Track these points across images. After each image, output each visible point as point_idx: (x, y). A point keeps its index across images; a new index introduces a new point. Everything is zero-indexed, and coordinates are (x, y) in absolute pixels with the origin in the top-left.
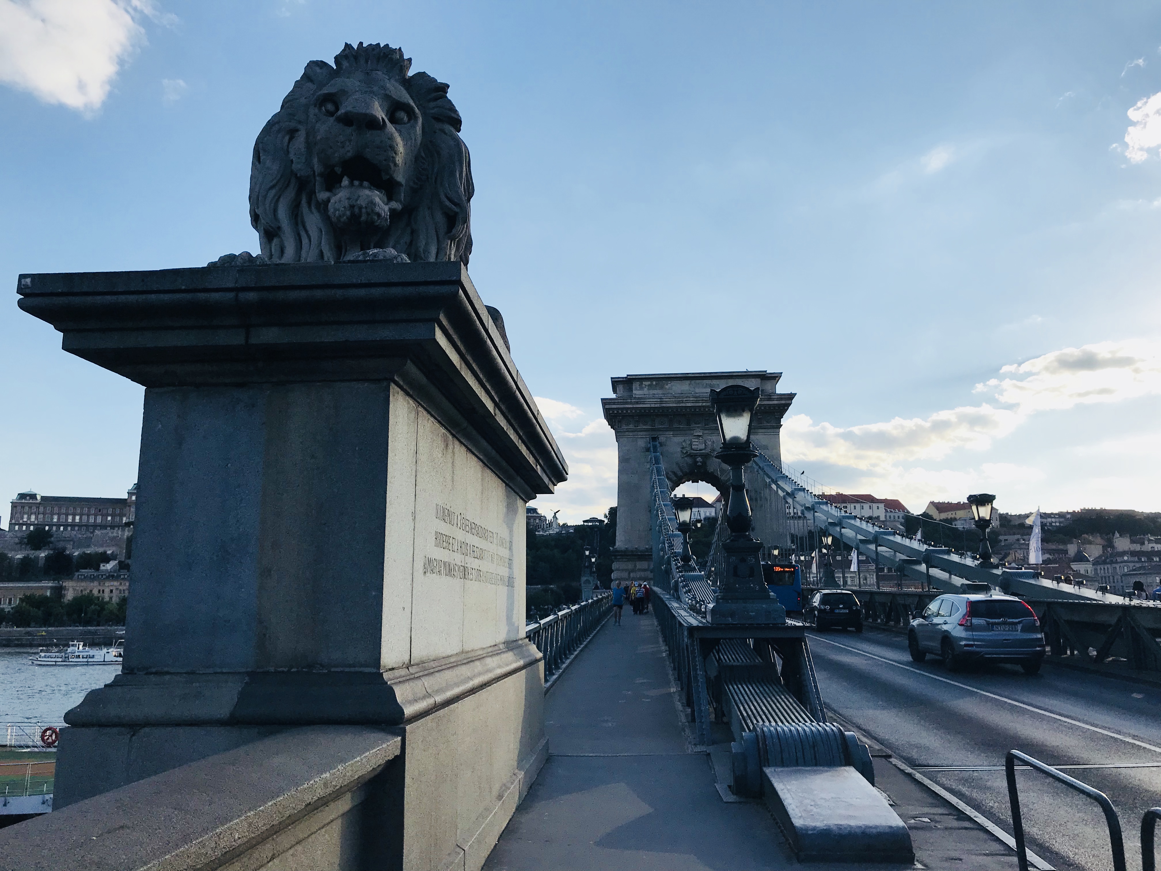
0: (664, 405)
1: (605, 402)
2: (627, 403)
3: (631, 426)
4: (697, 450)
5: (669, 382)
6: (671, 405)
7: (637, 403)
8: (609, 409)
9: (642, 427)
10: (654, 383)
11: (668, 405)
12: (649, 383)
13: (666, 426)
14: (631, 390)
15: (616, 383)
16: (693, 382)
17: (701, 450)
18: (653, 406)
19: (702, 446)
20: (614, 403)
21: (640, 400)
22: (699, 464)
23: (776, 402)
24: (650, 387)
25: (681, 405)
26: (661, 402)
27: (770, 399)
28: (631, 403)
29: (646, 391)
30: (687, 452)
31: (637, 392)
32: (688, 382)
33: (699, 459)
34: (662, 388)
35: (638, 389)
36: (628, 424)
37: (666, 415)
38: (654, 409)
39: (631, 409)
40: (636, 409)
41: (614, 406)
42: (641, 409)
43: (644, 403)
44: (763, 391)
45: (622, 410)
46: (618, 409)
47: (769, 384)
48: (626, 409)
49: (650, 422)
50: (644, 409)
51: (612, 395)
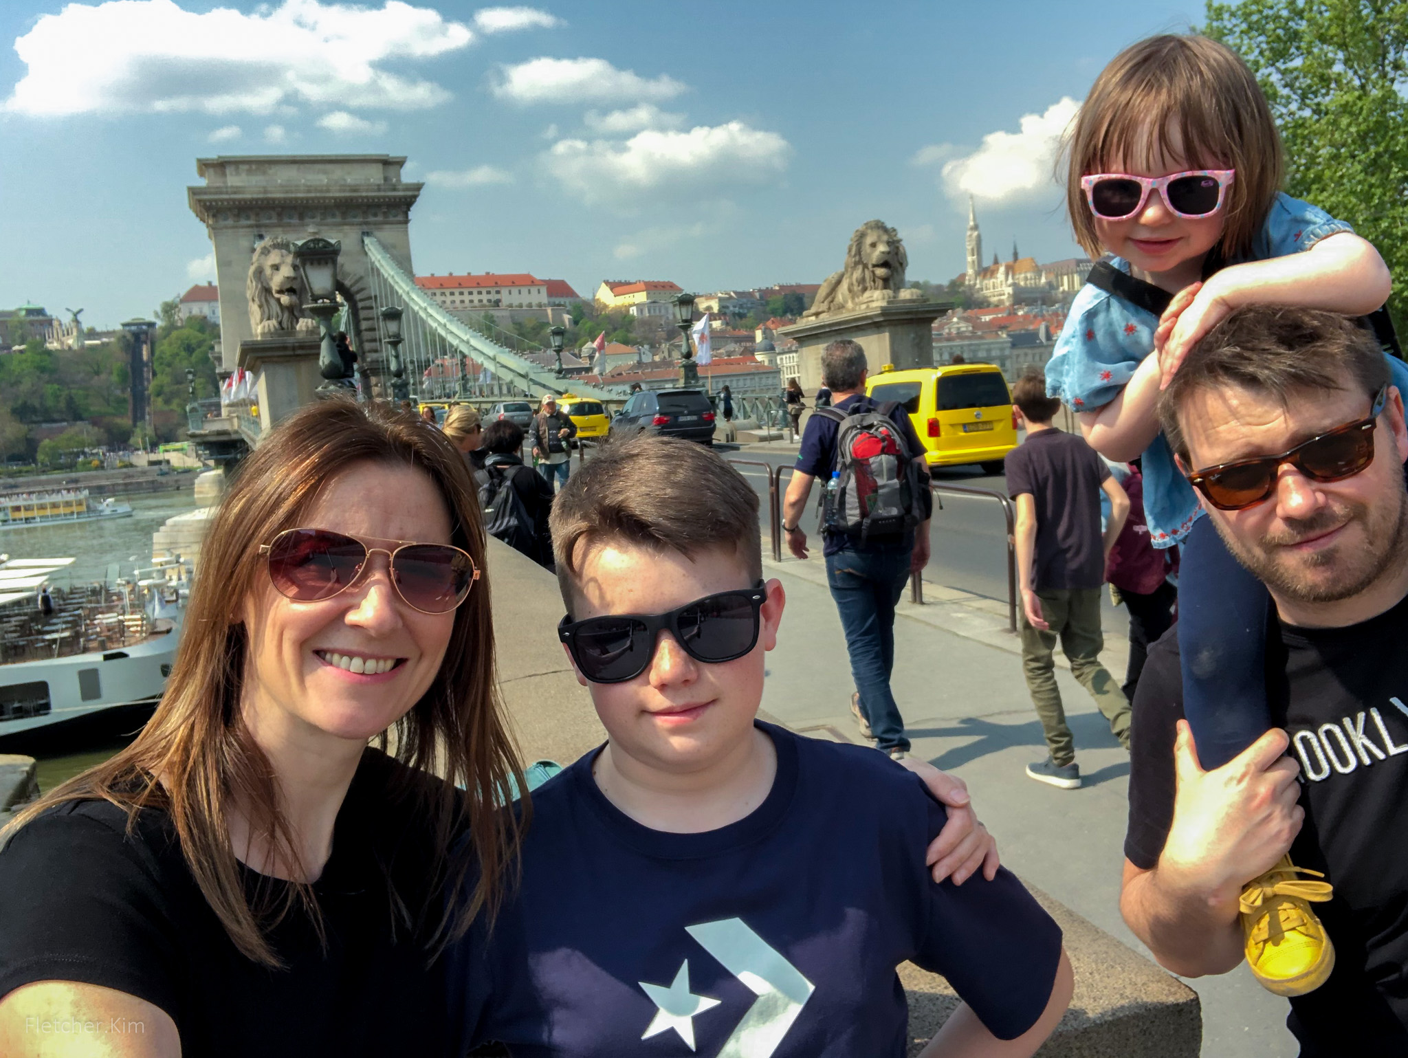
0: (269, 195)
1: (193, 191)
2: (221, 193)
3: (230, 222)
5: (273, 167)
6: (276, 196)
7: (235, 193)
8: (200, 201)
9: (244, 222)
10: (254, 167)
12: (248, 167)
13: (274, 221)
14: (224, 175)
15: (205, 166)
16: (301, 166)
18: (255, 196)
20: (205, 193)
21: (237, 190)
23: (401, 194)
24: (249, 172)
25: (291, 195)
26: (265, 192)
27: (394, 189)
28: (227, 193)
29: (244, 176)
31: (234, 180)
32: (295, 167)
34: (264, 173)
35: (234, 175)
36: (226, 219)
37: (273, 208)
38: (257, 200)
39: (227, 200)
40: (234, 200)
41: (205, 197)
42: (240, 201)
43: (243, 193)
44: (386, 179)
45: (216, 201)
46: (211, 201)
47: (391, 171)
48: (222, 200)
49: (253, 217)
50: (245, 200)
51: (202, 183)
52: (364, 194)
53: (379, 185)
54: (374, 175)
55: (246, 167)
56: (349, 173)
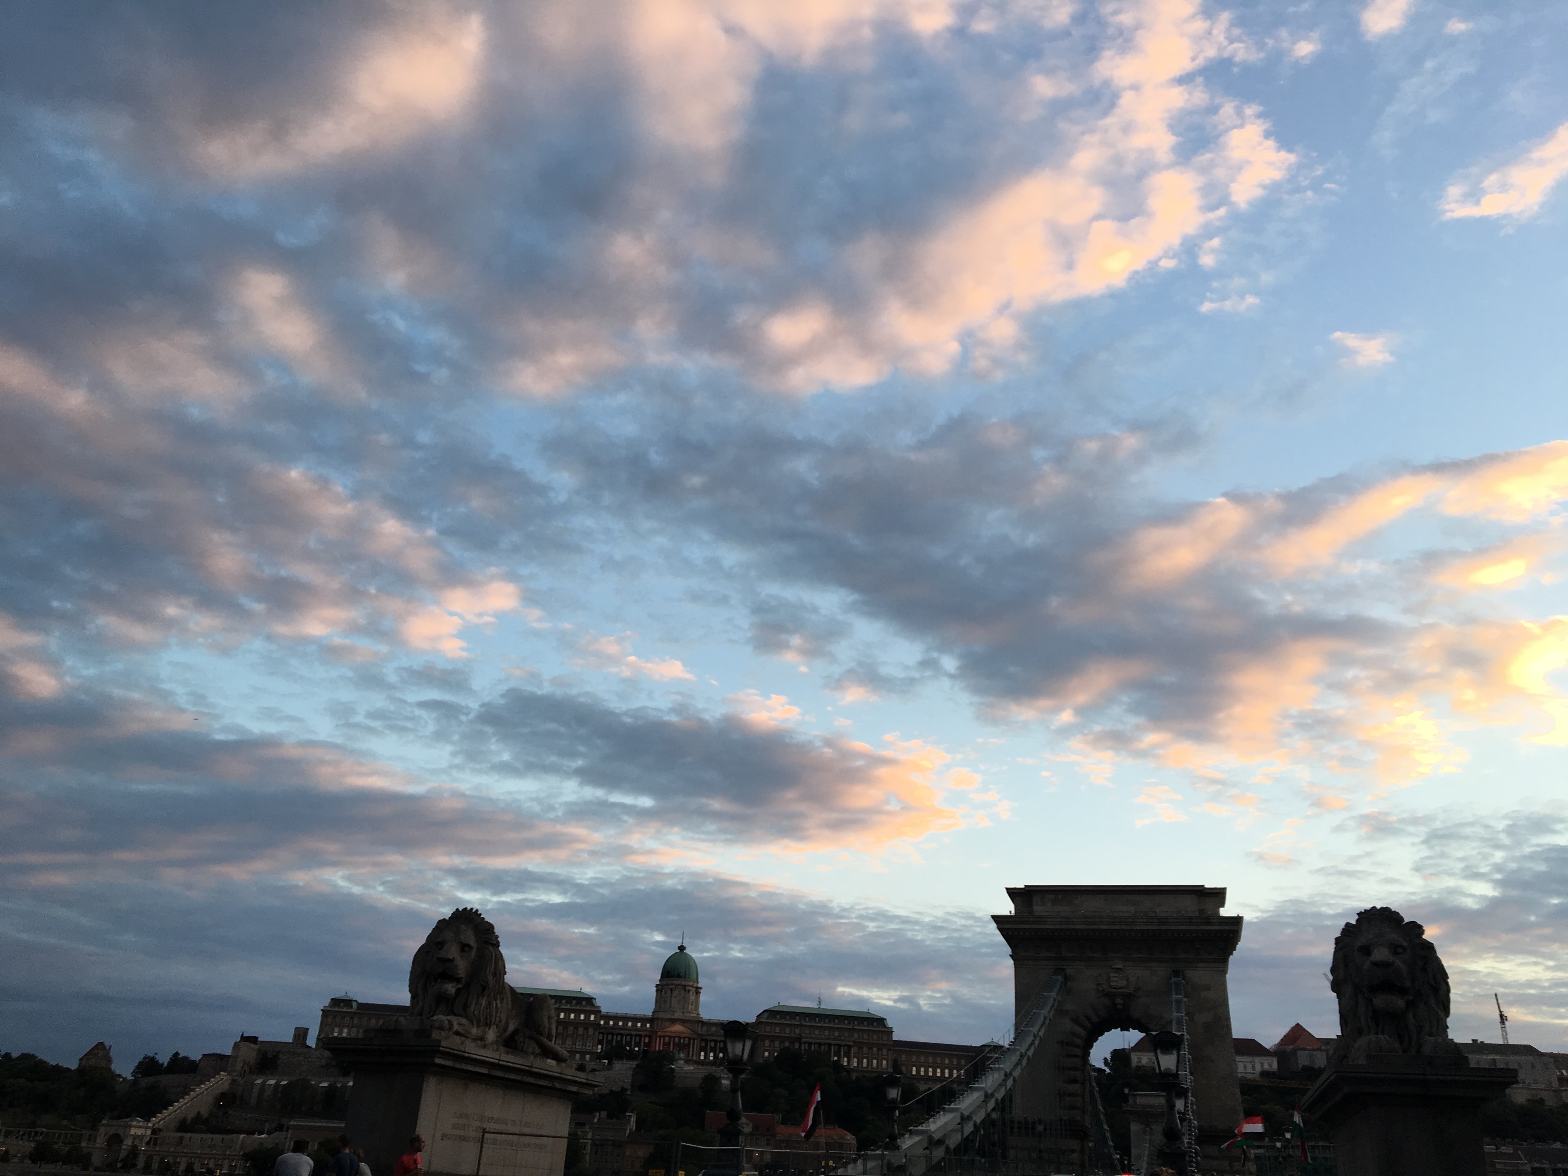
0: (1072, 927)
1: (998, 919)
3: (1032, 953)
4: (1117, 988)
5: (1079, 896)
6: (1079, 927)
7: (1038, 923)
9: (1044, 954)
10: (1060, 897)
11: (1077, 927)
12: (1053, 896)
13: (1076, 954)
14: (1031, 904)
15: (1016, 894)
16: (1110, 897)
17: (1121, 988)
18: (1057, 927)
19: (1123, 983)
20: (1010, 921)
21: (1041, 920)
22: (1119, 1007)
23: (1216, 928)
24: (1055, 903)
25: (1094, 927)
26: (1068, 922)
27: (1209, 923)
28: (1030, 923)
29: (1051, 906)
30: (1103, 990)
31: (1039, 909)
33: (1119, 1001)
34: (1068, 904)
35: (1040, 903)
36: (1025, 950)
37: (1076, 940)
38: (1059, 930)
41: (1009, 925)
42: (1042, 931)
43: (1047, 923)
44: (1201, 911)
45: (1018, 931)
46: (1013, 930)
47: (1210, 903)
49: (1054, 949)
52: (1173, 928)
53: (1190, 918)
54: (1189, 906)
55: (1052, 896)
56: (1160, 905)
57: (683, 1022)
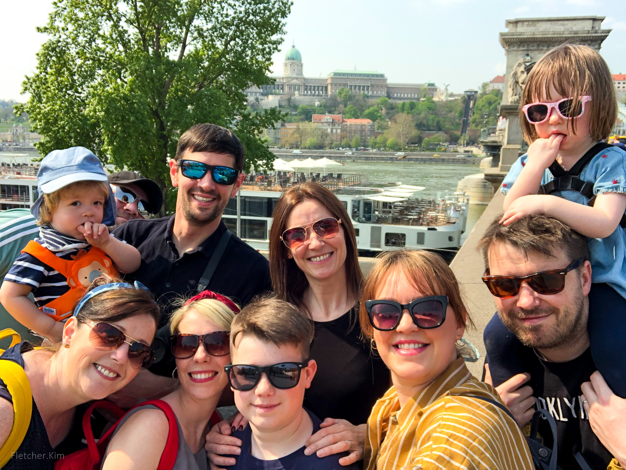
0: (535, 36)
1: (502, 35)
2: (514, 35)
3: (515, 48)
5: (539, 23)
7: (520, 35)
8: (504, 39)
9: (522, 48)
10: (531, 23)
11: (538, 36)
13: (535, 48)
14: (517, 27)
15: (509, 23)
16: (553, 22)
18: (529, 36)
20: (507, 35)
21: (521, 34)
23: (599, 35)
24: (528, 25)
25: (545, 36)
27: (596, 32)
28: (516, 35)
29: (525, 27)
31: (521, 29)
32: (550, 23)
34: (535, 26)
36: (514, 47)
37: (536, 42)
38: (529, 38)
39: (516, 39)
40: (519, 39)
41: (506, 37)
42: (521, 39)
43: (524, 35)
44: (593, 28)
45: (511, 39)
46: (509, 39)
47: (597, 23)
48: (514, 39)
49: (526, 46)
50: (524, 38)
51: (506, 30)
52: (580, 35)
53: (589, 31)
54: (588, 25)
55: (526, 23)
56: (575, 25)
57: (297, 78)
